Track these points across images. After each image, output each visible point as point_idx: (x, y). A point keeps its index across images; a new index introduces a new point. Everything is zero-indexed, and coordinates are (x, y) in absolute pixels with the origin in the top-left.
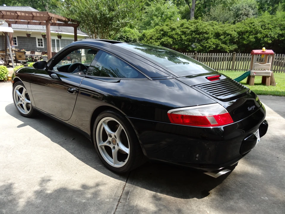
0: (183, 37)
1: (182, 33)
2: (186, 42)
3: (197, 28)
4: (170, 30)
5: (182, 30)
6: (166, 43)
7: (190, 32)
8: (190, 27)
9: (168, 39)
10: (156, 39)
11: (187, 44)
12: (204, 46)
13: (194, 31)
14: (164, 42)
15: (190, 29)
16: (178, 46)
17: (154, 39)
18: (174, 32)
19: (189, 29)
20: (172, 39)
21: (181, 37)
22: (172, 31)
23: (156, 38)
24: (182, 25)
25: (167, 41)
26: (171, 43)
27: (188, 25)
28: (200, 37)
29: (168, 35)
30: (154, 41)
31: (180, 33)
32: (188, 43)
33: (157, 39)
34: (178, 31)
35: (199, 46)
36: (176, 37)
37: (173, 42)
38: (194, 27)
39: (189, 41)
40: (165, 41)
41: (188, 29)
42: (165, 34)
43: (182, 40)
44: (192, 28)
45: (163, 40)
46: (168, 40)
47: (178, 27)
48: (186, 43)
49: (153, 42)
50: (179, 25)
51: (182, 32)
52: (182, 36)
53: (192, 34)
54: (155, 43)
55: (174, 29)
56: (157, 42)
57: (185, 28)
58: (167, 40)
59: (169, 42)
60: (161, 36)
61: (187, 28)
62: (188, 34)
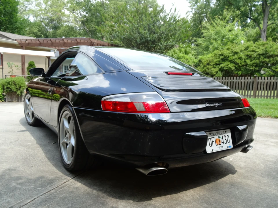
0: (248, 61)
1: (247, 57)
2: (251, 67)
3: (266, 51)
4: (232, 54)
5: (246, 53)
6: (227, 68)
7: (257, 55)
8: (258, 50)
9: (229, 64)
10: (214, 64)
11: (252, 70)
12: (276, 71)
13: (263, 55)
14: (223, 67)
15: (257, 52)
16: (242, 72)
17: (211, 65)
18: (236, 56)
19: (256, 52)
20: (234, 65)
21: (245, 62)
22: (234, 55)
23: (214, 63)
24: (247, 48)
25: (227, 67)
26: (233, 68)
27: (255, 48)
28: (270, 61)
29: (228, 60)
30: (211, 67)
31: (244, 57)
32: (254, 69)
33: (215, 65)
34: (242, 55)
35: (270, 72)
36: (239, 61)
37: (236, 68)
38: (263, 49)
39: (256, 66)
40: (225, 67)
41: (254, 52)
42: (225, 59)
43: (246, 65)
44: (260, 51)
45: (222, 65)
46: (229, 66)
47: (241, 51)
48: (251, 69)
49: (211, 68)
50: (243, 49)
51: (247, 55)
52: (246, 60)
53: (259, 58)
54: (212, 69)
55: (236, 53)
56: (215, 68)
57: (251, 51)
58: (227, 65)
59: (230, 68)
60: (220, 61)
61: (253, 51)
62: (255, 58)
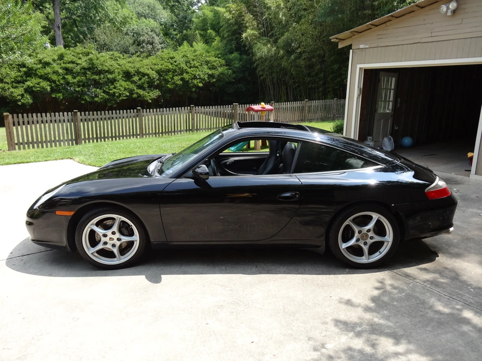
0: (69, 77)
1: (65, 72)
2: (76, 86)
3: (93, 64)
4: (41, 65)
5: (63, 65)
6: (38, 89)
7: (80, 70)
8: (79, 62)
9: (40, 82)
10: (12, 82)
11: (79, 91)
12: (110, 93)
13: (89, 69)
14: (32, 87)
15: (80, 64)
16: (63, 94)
17: (8, 83)
18: (48, 70)
19: (78, 64)
20: (49, 83)
21: (64, 78)
22: (45, 67)
23: (13, 80)
24: (61, 57)
25: (38, 86)
26: (49, 88)
27: (73, 57)
28: (100, 79)
29: (37, 74)
30: (10, 86)
31: (61, 71)
32: (82, 90)
33: (15, 83)
34: (56, 67)
35: (102, 94)
36: (54, 77)
37: (52, 88)
38: (86, 61)
39: (83, 86)
40: (34, 86)
41: (75, 65)
42: (30, 73)
43: (68, 83)
44: (83, 62)
45: (28, 83)
46: (42, 84)
47: (54, 60)
48: (77, 89)
49: (9, 89)
50: (56, 58)
51: (66, 69)
52: (66, 77)
53: (85, 74)
54: (12, 90)
55: (47, 64)
56: (16, 87)
57: (69, 63)
58: (38, 84)
59: (43, 88)
60: (22, 77)
61: (73, 62)
62: (79, 73)
